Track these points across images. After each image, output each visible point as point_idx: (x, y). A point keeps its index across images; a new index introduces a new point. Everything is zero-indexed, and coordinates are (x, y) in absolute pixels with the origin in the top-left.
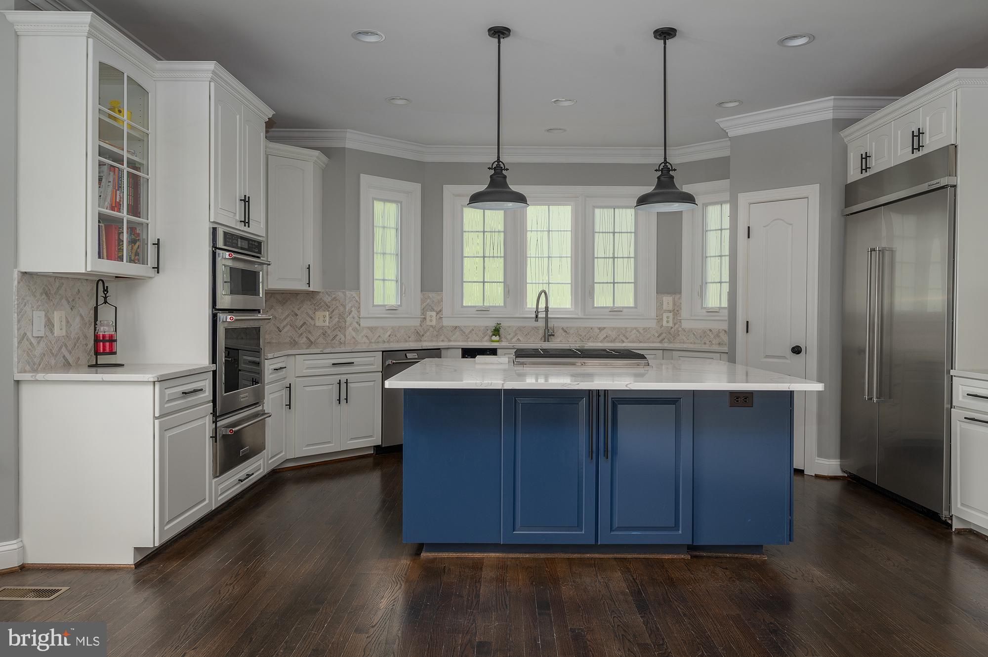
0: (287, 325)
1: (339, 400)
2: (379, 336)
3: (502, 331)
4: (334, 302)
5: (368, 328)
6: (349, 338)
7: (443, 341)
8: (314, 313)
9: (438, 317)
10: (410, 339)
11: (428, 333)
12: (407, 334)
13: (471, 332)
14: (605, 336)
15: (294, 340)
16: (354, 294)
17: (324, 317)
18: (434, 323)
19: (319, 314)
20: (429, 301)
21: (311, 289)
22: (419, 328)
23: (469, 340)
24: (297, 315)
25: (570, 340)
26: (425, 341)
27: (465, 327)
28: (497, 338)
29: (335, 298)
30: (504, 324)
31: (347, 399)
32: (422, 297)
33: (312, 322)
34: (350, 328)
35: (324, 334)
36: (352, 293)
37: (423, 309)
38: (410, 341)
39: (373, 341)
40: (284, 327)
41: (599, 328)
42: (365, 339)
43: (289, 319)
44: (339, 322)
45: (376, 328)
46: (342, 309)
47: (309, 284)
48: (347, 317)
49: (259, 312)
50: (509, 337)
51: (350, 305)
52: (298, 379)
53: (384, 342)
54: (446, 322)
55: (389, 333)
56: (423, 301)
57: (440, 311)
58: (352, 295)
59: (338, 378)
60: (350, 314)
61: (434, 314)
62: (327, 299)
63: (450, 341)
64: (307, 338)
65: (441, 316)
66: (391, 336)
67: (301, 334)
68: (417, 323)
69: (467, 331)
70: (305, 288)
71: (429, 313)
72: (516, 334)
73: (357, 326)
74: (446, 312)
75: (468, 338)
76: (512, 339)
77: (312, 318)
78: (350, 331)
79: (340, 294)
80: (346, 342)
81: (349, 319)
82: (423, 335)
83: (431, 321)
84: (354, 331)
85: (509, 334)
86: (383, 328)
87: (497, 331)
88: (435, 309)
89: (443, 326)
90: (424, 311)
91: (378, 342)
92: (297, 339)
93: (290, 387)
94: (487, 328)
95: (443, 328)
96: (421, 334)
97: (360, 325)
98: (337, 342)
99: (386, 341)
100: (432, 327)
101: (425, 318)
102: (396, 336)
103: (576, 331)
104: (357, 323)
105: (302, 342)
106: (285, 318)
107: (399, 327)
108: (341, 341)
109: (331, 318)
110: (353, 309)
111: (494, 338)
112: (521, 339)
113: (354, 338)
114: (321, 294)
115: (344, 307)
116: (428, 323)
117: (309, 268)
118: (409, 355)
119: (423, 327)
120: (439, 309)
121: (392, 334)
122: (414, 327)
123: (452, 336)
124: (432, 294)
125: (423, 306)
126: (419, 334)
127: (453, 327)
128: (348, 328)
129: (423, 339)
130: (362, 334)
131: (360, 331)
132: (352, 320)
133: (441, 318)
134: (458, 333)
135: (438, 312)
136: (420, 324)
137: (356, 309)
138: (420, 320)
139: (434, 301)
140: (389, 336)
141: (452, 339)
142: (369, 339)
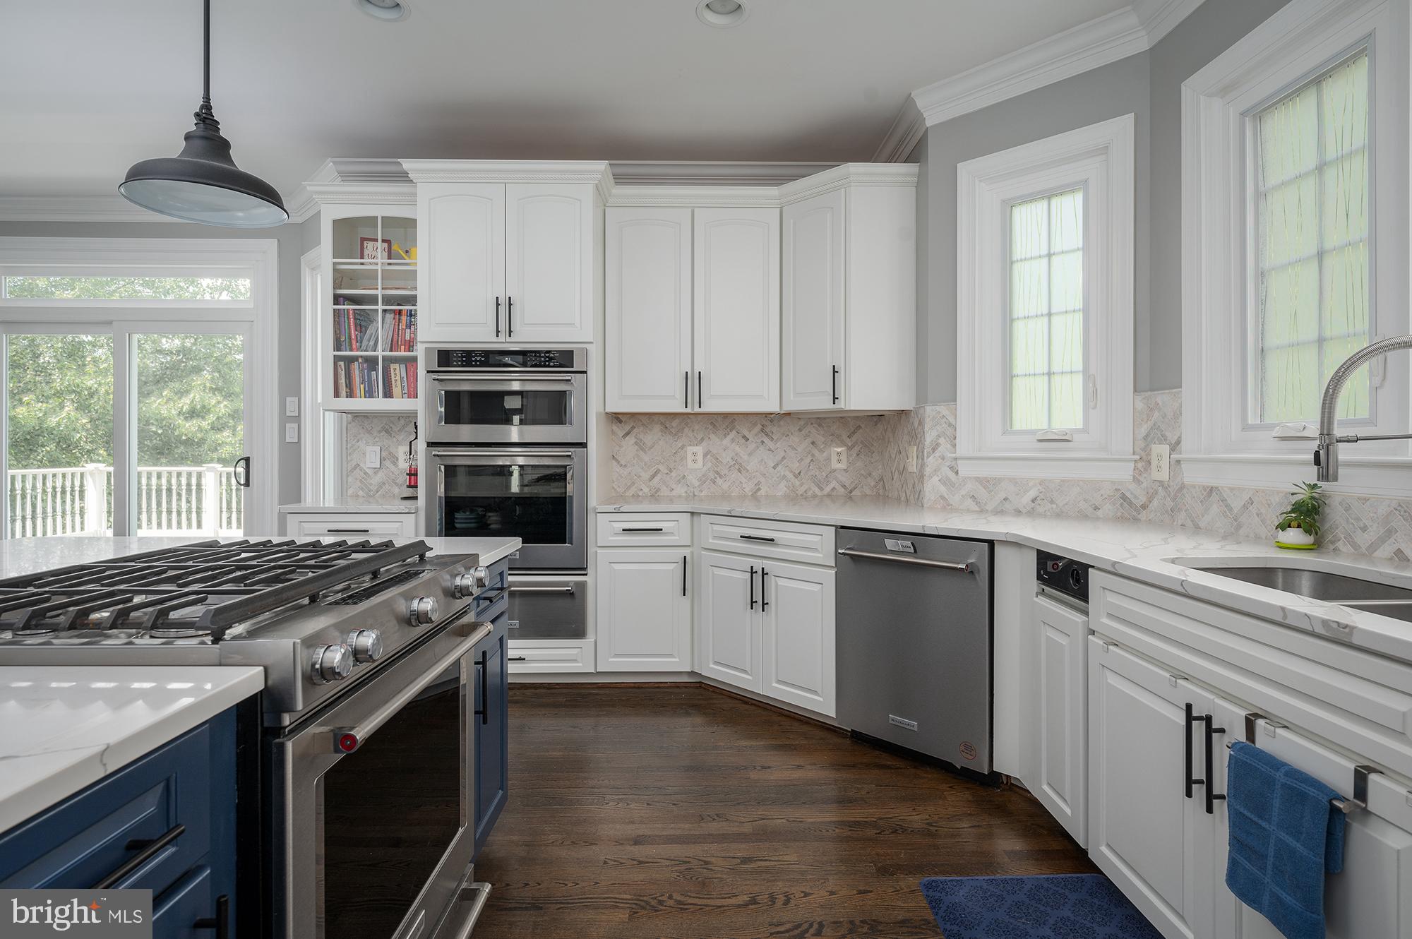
1: (753, 603)
2: (1006, 499)
3: (1331, 516)
4: (920, 428)
5: (977, 479)
6: (932, 499)
9: (1173, 460)
10: (1099, 513)
11: (1155, 503)
12: (1085, 501)
13: (1245, 507)
16: (943, 410)
18: (1164, 475)
20: (1158, 415)
22: (1135, 486)
23: (1241, 532)
26: (1149, 522)
27: (1232, 489)
28: (1294, 536)
29: (920, 420)
30: (1339, 488)
32: (1140, 405)
33: (908, 466)
34: (935, 479)
36: (938, 408)
37: (1141, 438)
39: (989, 507)
42: (969, 503)
43: (897, 459)
44: (921, 465)
45: (998, 481)
46: (923, 440)
47: (838, 398)
48: (928, 457)
51: (934, 433)
54: (1195, 476)
55: (1032, 493)
56: (1139, 419)
57: (1178, 442)
58: (939, 413)
59: (748, 562)
60: (934, 450)
61: (1165, 449)
62: (917, 423)
65: (1179, 457)
66: (1039, 501)
68: (1124, 473)
69: (1237, 505)
70: (831, 405)
72: (1387, 531)
73: (951, 475)
74: (1189, 445)
75: (1239, 527)
77: (908, 457)
78: (934, 484)
79: (923, 413)
80: (926, 505)
81: (931, 462)
82: (1143, 507)
83: (1159, 468)
84: (944, 484)
85: (1362, 529)
86: (1014, 481)
87: (1307, 514)
88: (1168, 434)
89: (1183, 487)
90: (1143, 443)
93: (685, 562)
95: (1185, 491)
96: (1138, 503)
97: (957, 473)
98: (921, 503)
99: (1024, 511)
100: (1163, 486)
101: (1146, 462)
102: (1052, 502)
104: (951, 468)
107: (1063, 481)
108: (923, 501)
109: (917, 457)
110: (942, 440)
113: (942, 497)
114: (913, 414)
115: (926, 439)
116: (1153, 473)
117: (837, 371)
118: (890, 543)
119: (1145, 485)
120: (1176, 438)
121: (1042, 496)
122: (1113, 482)
123: (1203, 516)
124: (1162, 398)
125: (1144, 430)
126: (1130, 503)
127: (1204, 488)
128: (930, 477)
129: (1143, 516)
130: (963, 492)
131: (957, 485)
132: (940, 461)
133: (1178, 462)
134: (1215, 509)
135: (1175, 446)
136: (1134, 477)
137: (948, 440)
138: (1132, 465)
139: (1164, 416)
140: (1033, 501)
141: (1202, 525)
142: (978, 503)
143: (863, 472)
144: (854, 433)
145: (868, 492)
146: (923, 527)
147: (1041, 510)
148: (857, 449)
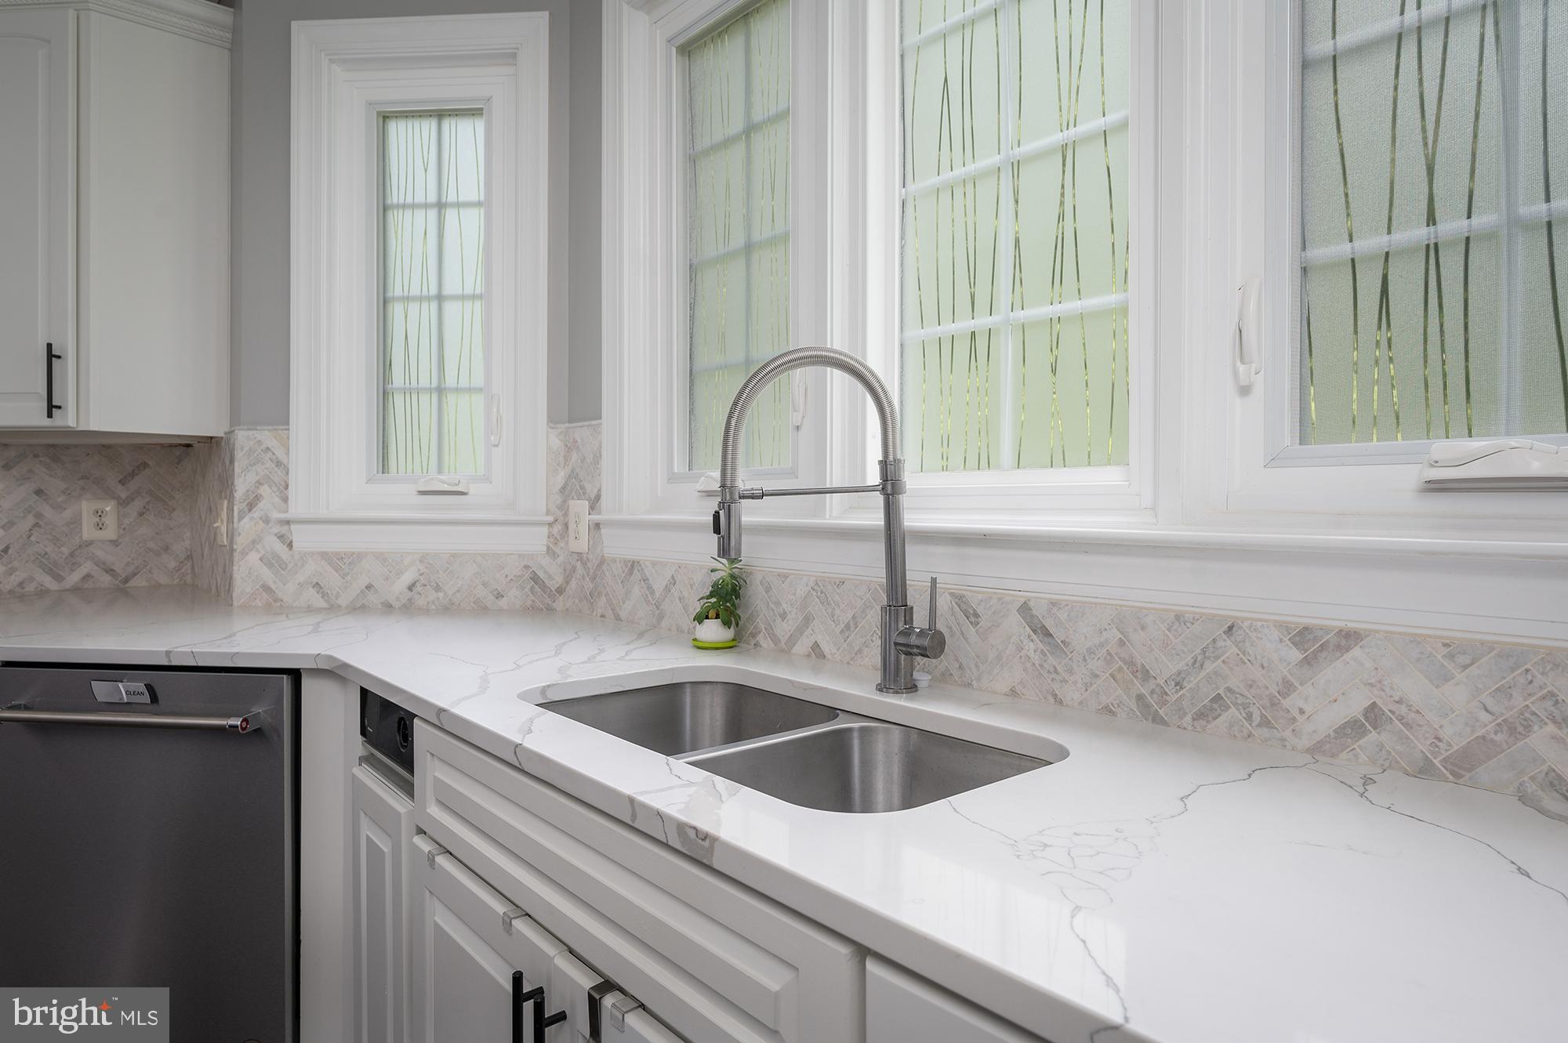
2: (369, 587)
3: (756, 596)
5: (324, 555)
6: (248, 590)
7: (603, 616)
9: (592, 521)
10: (503, 603)
11: (573, 584)
12: (484, 584)
13: (667, 589)
14: (1355, 706)
16: (266, 437)
18: (582, 544)
20: (575, 458)
22: (545, 562)
23: (664, 624)
25: (1071, 694)
27: (654, 564)
32: (556, 443)
34: (253, 557)
36: (258, 434)
37: (557, 491)
39: (344, 601)
41: (1302, 636)
42: (312, 595)
45: (357, 557)
48: (240, 518)
51: (251, 478)
53: (389, 608)
54: (613, 544)
55: (408, 577)
56: (559, 460)
57: (598, 497)
58: (261, 442)
60: (251, 506)
61: (584, 507)
63: (618, 620)
65: (599, 518)
66: (418, 588)
68: (535, 541)
69: (659, 585)
71: (574, 506)
72: (809, 619)
73: (280, 548)
74: (609, 502)
75: (661, 617)
78: (250, 567)
80: (236, 602)
81: (246, 528)
83: (579, 534)
84: (270, 565)
86: (381, 557)
87: (726, 598)
88: (588, 486)
89: (603, 561)
90: (562, 499)
91: (363, 607)
95: (604, 567)
96: (553, 585)
97: (290, 545)
99: (396, 604)
100: (581, 560)
101: (565, 526)
102: (438, 588)
103: (1114, 635)
104: (281, 537)
107: (454, 556)
110: (265, 490)
112: (827, 648)
113: (266, 588)
116: (570, 542)
118: (101, 690)
119: (561, 559)
120: (596, 491)
121: (423, 580)
122: (521, 556)
123: (624, 602)
124: (581, 432)
125: (560, 479)
126: (544, 587)
127: (626, 562)
128: (244, 553)
129: (559, 604)
130: (301, 578)
131: (290, 566)
132: (262, 525)
133: (597, 525)
134: (637, 592)
135: (594, 503)
136: (548, 548)
137: (275, 489)
138: (545, 530)
139: (583, 460)
140: (410, 588)
141: (623, 615)
142: (324, 595)
143: (151, 545)
144: (133, 475)
145: (164, 580)
146: (168, 653)
147: (420, 602)
148: (138, 504)
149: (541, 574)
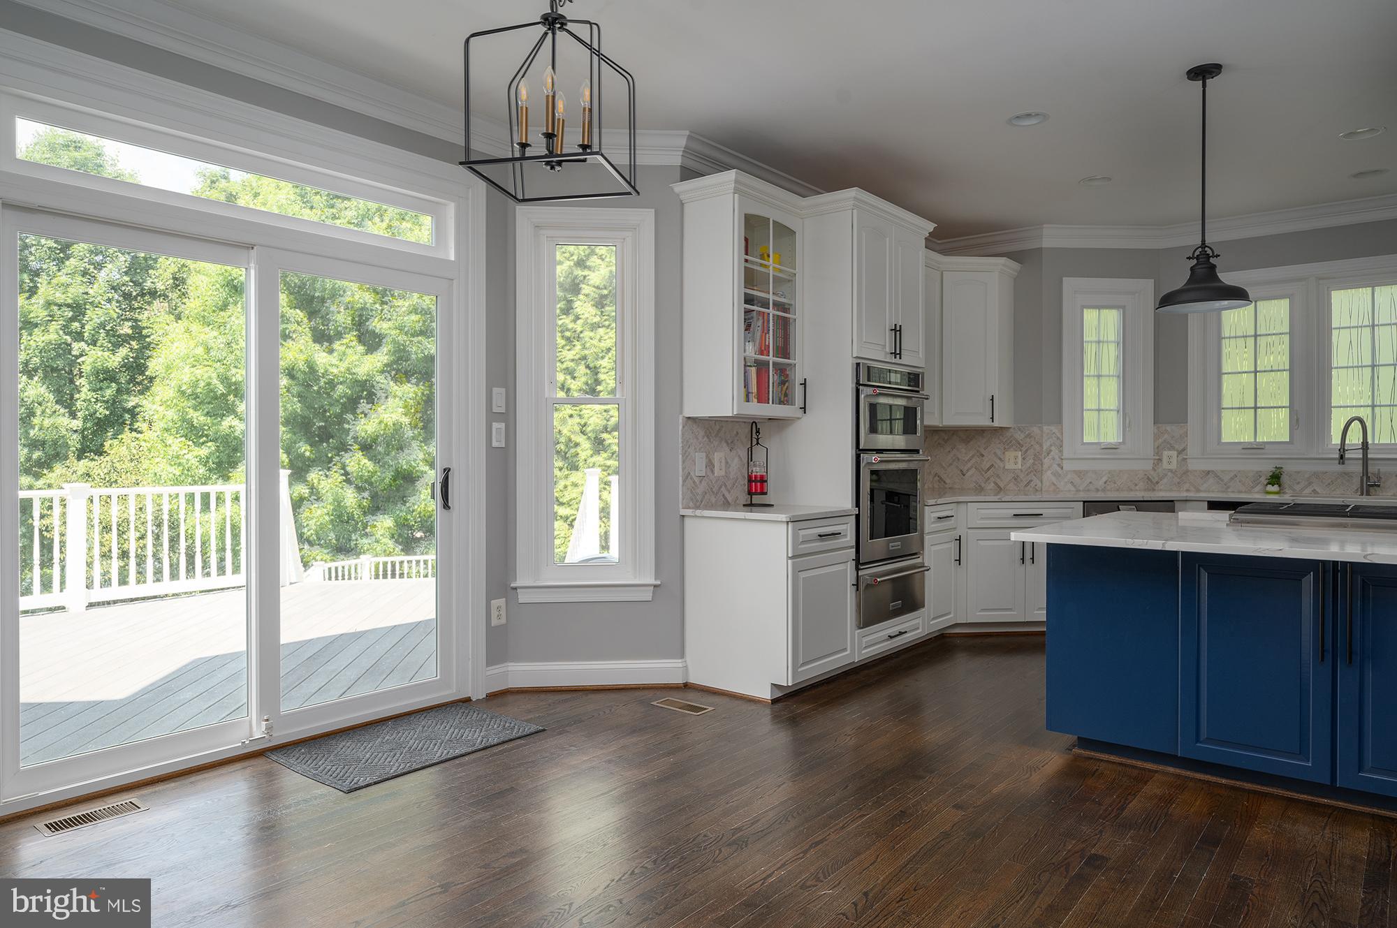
0: (972, 467)
1: (1023, 559)
2: (1090, 483)
3: (1284, 478)
4: (1028, 440)
5: (1075, 472)
6: (1048, 484)
7: (1188, 490)
8: (1004, 453)
9: (1180, 458)
10: (1137, 488)
11: (1165, 480)
12: (1131, 481)
13: (1232, 479)
15: (980, 486)
16: (1054, 429)
17: (1016, 458)
18: (1174, 466)
19: (1010, 454)
20: (1166, 436)
21: (996, 424)
22: (1152, 473)
23: (1229, 490)
24: (983, 456)
26: (1161, 490)
27: (1222, 471)
28: (1276, 488)
29: (1029, 434)
30: (1289, 468)
31: (1033, 559)
32: (1156, 431)
33: (1001, 465)
34: (1049, 472)
35: (1015, 479)
36: (1051, 427)
37: (1158, 447)
38: (1137, 490)
39: (1081, 488)
40: (968, 470)
42: (1070, 486)
43: (973, 461)
44: (1034, 464)
45: (1086, 472)
46: (1037, 447)
47: (992, 418)
48: (1045, 458)
49: (918, 453)
50: (1297, 488)
51: (1048, 444)
52: (970, 531)
53: (1097, 490)
54: (1194, 465)
55: (1104, 479)
56: (1156, 437)
57: (1184, 450)
58: (1051, 431)
60: (1048, 454)
61: (1174, 453)
62: (1019, 436)
63: (1198, 491)
64: (996, 484)
65: (1186, 457)
66: (1108, 483)
67: (989, 479)
68: (1148, 466)
69: (1227, 476)
70: (987, 423)
71: (1166, 453)
72: (1310, 484)
73: (1058, 469)
74: (1193, 450)
75: (1228, 487)
76: (1302, 489)
77: (1000, 459)
78: (1048, 476)
79: (1036, 430)
80: (1043, 490)
81: (1046, 461)
82: (1157, 483)
83: (1169, 463)
84: (1055, 475)
85: (1298, 483)
86: (1095, 472)
87: (1275, 478)
88: (1177, 447)
89: (1187, 471)
90: (1158, 451)
91: (1088, 490)
92: (983, 485)
93: (960, 540)
94: (1259, 474)
95: (1189, 473)
96: (1154, 481)
97: (1062, 468)
98: (1031, 489)
99: (1100, 489)
100: (1171, 471)
101: (1160, 460)
102: (1115, 483)
104: (1059, 465)
105: (988, 488)
106: (970, 460)
107: (1120, 471)
108: (1036, 487)
109: (1024, 459)
110: (1053, 448)
111: (1270, 488)
112: (1318, 490)
113: (1054, 484)
114: (1011, 430)
115: (1041, 445)
116: (1165, 465)
117: (992, 400)
119: (1159, 471)
120: (1181, 448)
121: (1110, 480)
122: (1144, 471)
123: (1202, 484)
124: (1173, 427)
125: (1157, 443)
126: (1151, 481)
127: (1203, 471)
128: (1046, 471)
129: (1157, 487)
130: (1066, 480)
131: (1062, 476)
132: (1052, 461)
133: (1184, 459)
134: (1211, 481)
135: (1181, 451)
136: (1152, 467)
137: (1057, 447)
138: (1152, 461)
139: (1173, 436)
140: (1105, 483)
142: (1075, 486)
147: (1109, 488)
149: (1150, 477)
